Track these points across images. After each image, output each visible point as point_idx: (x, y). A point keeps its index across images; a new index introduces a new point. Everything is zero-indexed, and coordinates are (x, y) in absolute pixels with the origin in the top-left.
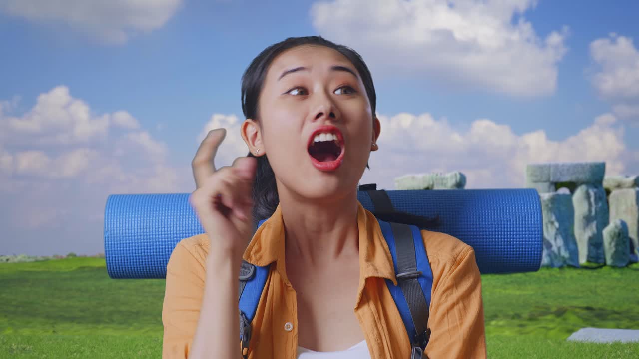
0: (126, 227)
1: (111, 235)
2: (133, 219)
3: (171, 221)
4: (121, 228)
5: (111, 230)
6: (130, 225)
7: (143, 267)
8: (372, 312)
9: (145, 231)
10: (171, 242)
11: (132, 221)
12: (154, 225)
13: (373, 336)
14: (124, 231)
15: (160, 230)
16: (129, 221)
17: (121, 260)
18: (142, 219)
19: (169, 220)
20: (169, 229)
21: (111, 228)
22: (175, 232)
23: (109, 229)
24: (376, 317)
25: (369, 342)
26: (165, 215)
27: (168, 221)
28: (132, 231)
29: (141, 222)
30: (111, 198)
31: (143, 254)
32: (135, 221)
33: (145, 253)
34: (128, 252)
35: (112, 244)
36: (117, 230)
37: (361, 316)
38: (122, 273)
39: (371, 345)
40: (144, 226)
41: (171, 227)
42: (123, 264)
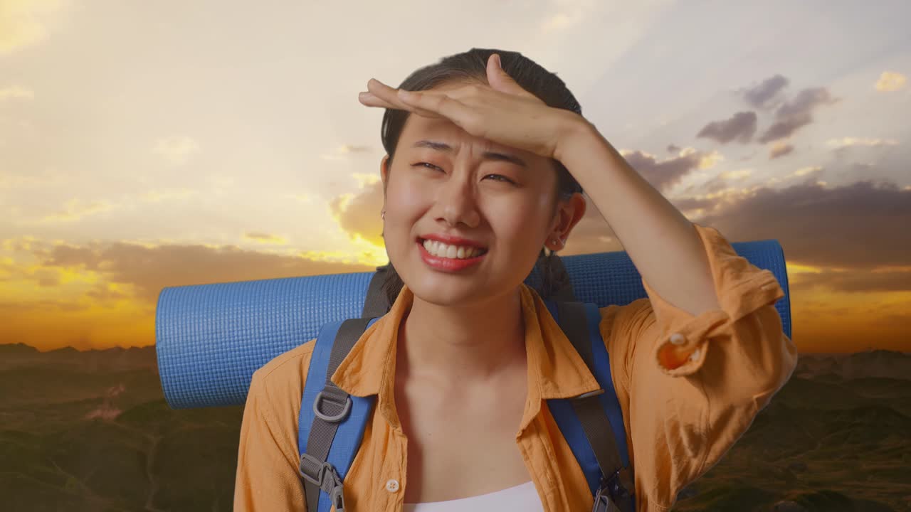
0: (186, 332)
1: (166, 345)
2: (197, 321)
3: (250, 320)
4: (180, 336)
5: (166, 339)
6: (193, 330)
7: (215, 389)
8: (543, 445)
9: (214, 336)
10: (252, 350)
11: (195, 323)
12: (226, 327)
13: (545, 480)
14: (185, 339)
15: (236, 334)
16: (191, 324)
17: (184, 381)
18: (209, 320)
19: (248, 319)
20: (248, 332)
21: (166, 336)
22: (257, 336)
23: (163, 337)
24: (548, 452)
25: (540, 488)
26: (242, 312)
27: (246, 320)
28: (195, 338)
29: (208, 324)
30: (166, 291)
31: (214, 370)
32: (199, 323)
33: (216, 368)
34: (192, 368)
35: (168, 358)
36: (174, 338)
37: (527, 449)
38: (186, 400)
39: (544, 493)
40: (212, 330)
41: (250, 329)
42: (187, 386)
